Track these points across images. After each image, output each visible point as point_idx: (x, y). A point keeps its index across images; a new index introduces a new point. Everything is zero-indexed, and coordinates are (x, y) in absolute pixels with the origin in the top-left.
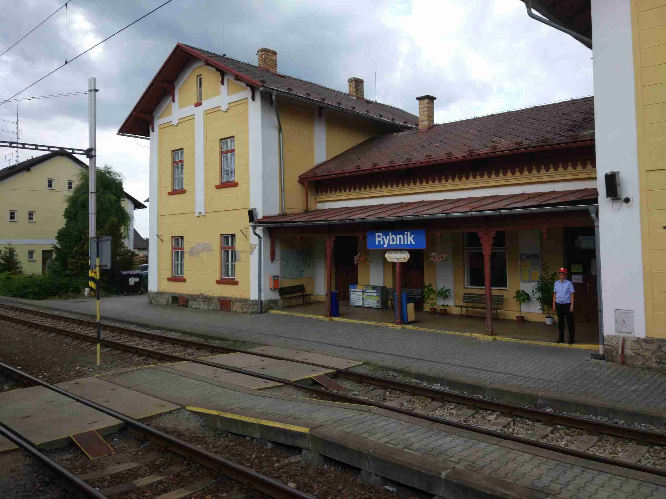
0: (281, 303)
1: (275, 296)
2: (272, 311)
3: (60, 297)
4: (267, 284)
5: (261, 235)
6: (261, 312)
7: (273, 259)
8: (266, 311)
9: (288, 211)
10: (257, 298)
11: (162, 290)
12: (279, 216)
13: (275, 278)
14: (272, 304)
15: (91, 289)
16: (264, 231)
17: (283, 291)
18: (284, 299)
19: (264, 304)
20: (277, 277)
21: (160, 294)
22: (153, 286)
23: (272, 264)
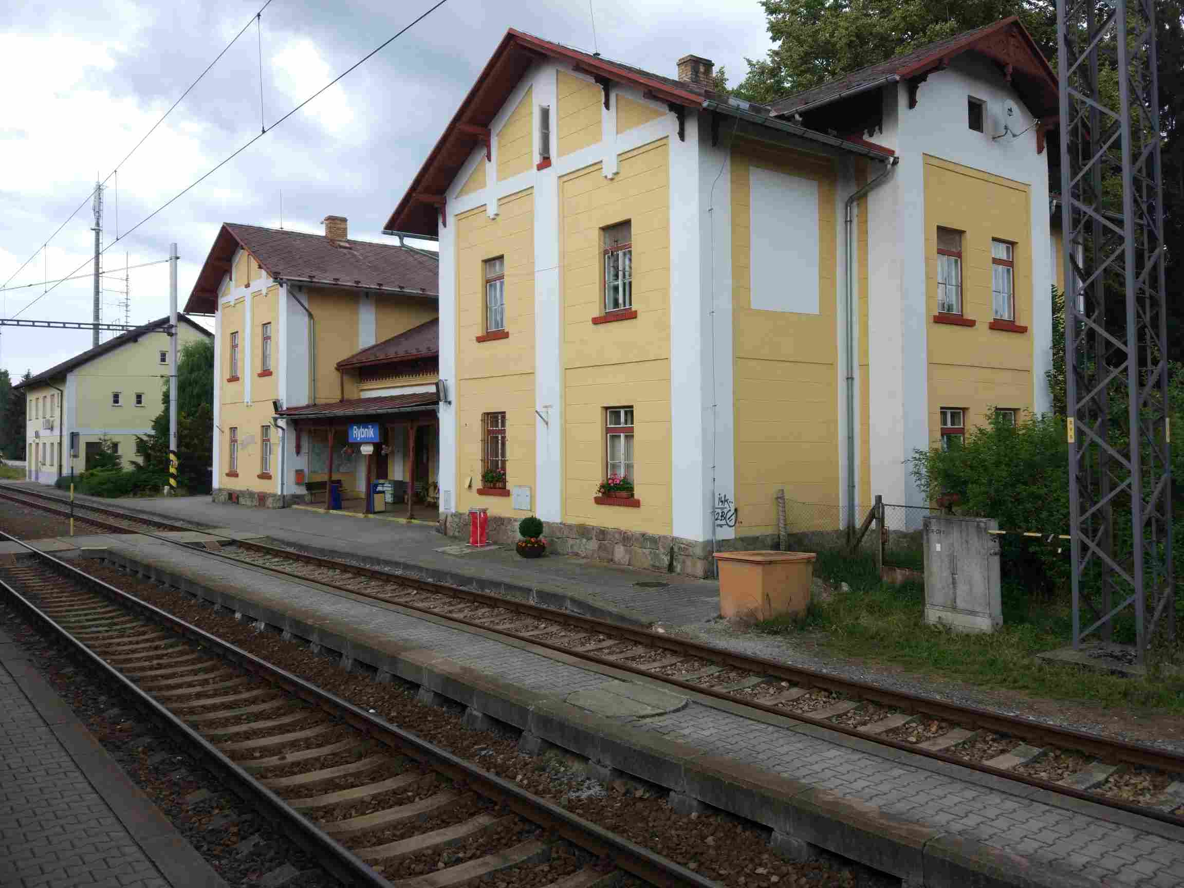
0: (307, 498)
1: (302, 491)
2: (295, 506)
3: (135, 495)
4: (291, 478)
5: (284, 427)
6: (283, 507)
7: (298, 452)
8: (289, 506)
9: (318, 402)
10: (279, 493)
11: (222, 487)
12: (308, 407)
13: (299, 473)
14: (297, 499)
15: (172, 487)
16: (287, 423)
17: (310, 487)
18: (312, 494)
19: (287, 498)
20: (302, 471)
21: (220, 490)
22: (216, 484)
23: (299, 458)
